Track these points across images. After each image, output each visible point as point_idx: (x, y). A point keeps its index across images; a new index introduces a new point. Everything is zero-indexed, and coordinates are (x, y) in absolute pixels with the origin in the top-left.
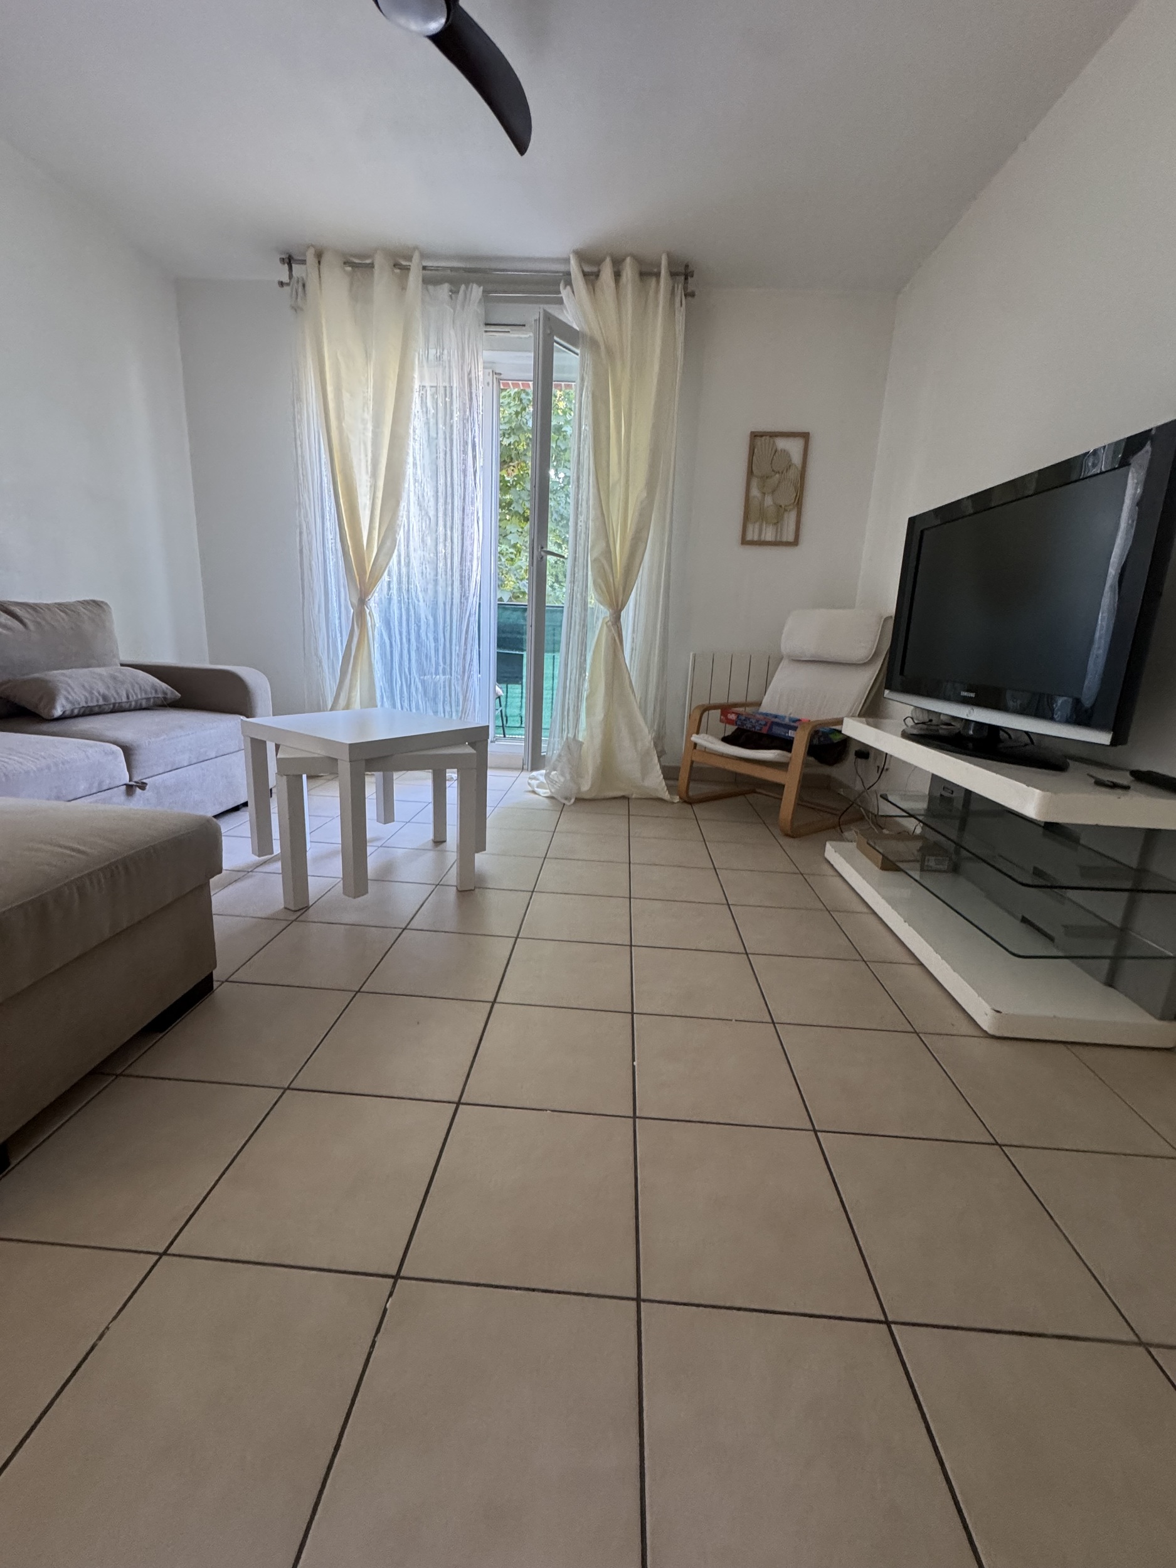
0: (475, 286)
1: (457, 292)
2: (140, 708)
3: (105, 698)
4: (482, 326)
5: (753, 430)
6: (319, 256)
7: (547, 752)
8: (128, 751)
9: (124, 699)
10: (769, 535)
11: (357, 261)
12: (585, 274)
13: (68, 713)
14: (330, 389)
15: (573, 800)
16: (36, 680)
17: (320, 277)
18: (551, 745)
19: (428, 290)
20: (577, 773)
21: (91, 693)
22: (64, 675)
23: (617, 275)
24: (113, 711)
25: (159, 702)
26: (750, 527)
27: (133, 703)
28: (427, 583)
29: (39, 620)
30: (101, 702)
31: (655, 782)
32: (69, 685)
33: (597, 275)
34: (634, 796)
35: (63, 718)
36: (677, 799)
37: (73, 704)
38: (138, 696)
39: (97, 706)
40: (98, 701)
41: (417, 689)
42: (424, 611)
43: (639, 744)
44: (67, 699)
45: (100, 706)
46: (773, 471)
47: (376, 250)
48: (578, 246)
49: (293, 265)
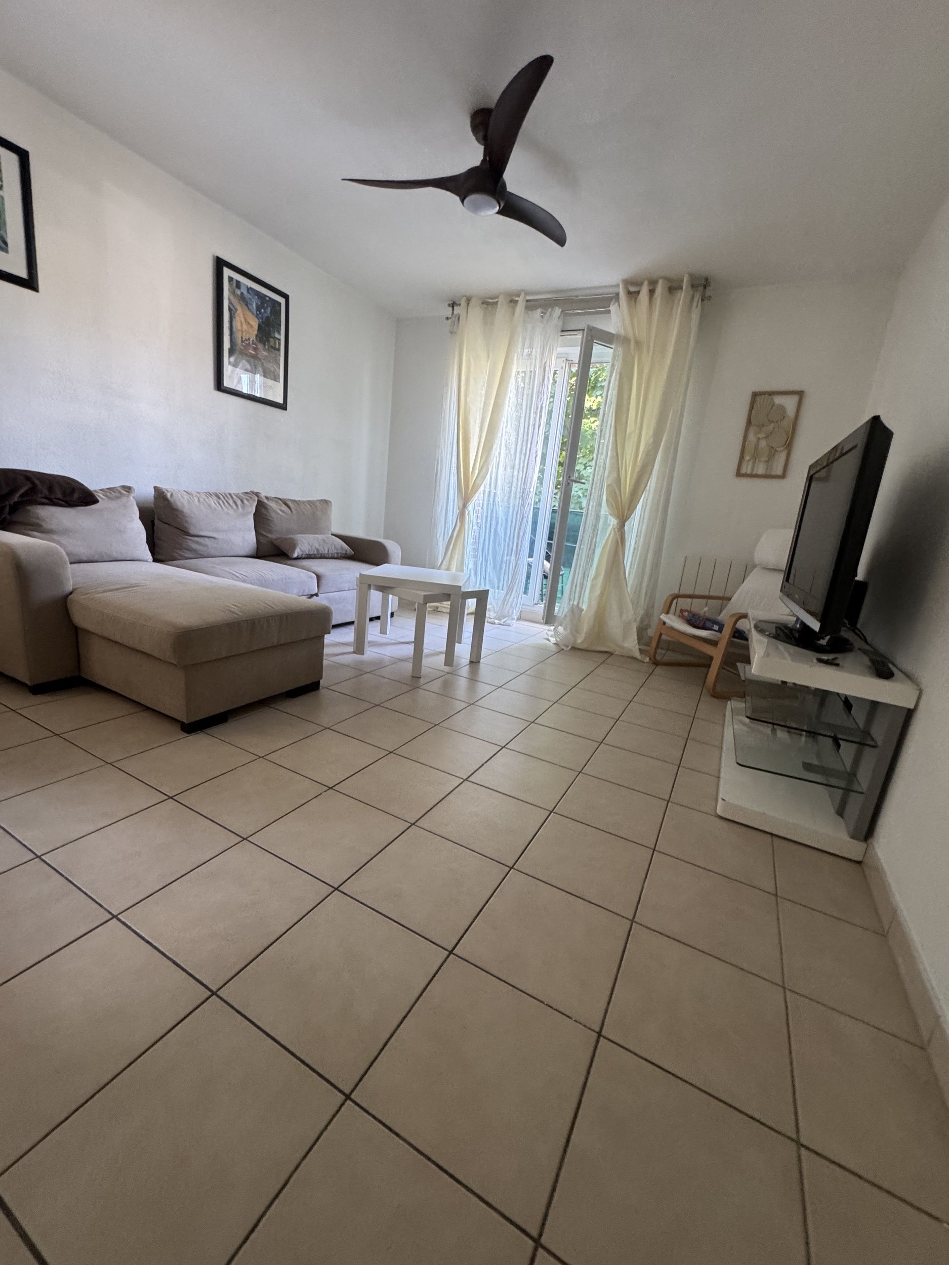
0: (557, 308)
1: (545, 313)
2: (333, 558)
3: (318, 550)
4: (559, 332)
5: (754, 391)
6: (469, 300)
7: (557, 613)
8: (319, 577)
9: (326, 552)
10: (760, 470)
11: (490, 301)
12: (629, 293)
13: (300, 556)
14: (463, 378)
15: (570, 647)
16: (289, 538)
17: (467, 312)
18: (560, 609)
19: (528, 314)
20: (576, 630)
21: (312, 547)
22: (302, 537)
23: (652, 292)
24: (321, 558)
25: (343, 556)
26: (744, 464)
27: (330, 555)
28: (505, 496)
29: (298, 509)
30: (315, 553)
31: (631, 644)
32: (303, 542)
33: (638, 292)
34: (616, 653)
35: (297, 558)
36: (647, 659)
37: (302, 551)
38: (333, 551)
39: (313, 554)
40: (314, 551)
41: (490, 564)
42: (501, 514)
43: (624, 617)
44: (301, 550)
45: (314, 554)
46: (769, 421)
47: (500, 294)
48: (625, 276)
49: (455, 308)
